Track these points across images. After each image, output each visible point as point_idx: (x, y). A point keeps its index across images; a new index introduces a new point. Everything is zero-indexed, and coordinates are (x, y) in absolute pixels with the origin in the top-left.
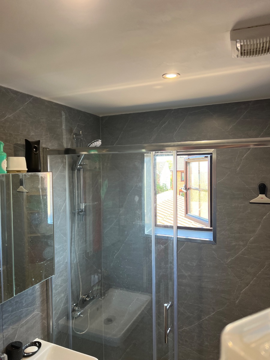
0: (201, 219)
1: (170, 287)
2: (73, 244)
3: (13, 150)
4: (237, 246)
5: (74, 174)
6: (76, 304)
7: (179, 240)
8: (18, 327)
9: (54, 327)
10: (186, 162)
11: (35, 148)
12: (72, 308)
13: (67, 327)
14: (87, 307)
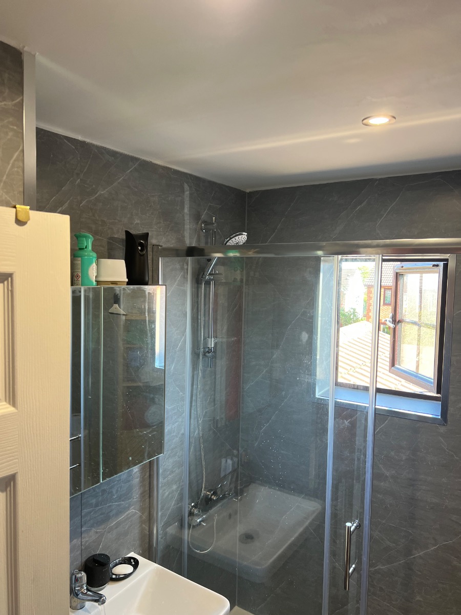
0: (419, 378)
2: (193, 404)
3: (106, 247)
5: (200, 289)
6: (196, 504)
7: (378, 414)
8: (105, 531)
9: (160, 536)
10: (397, 273)
11: (141, 245)
12: (189, 510)
13: (179, 539)
14: (212, 510)
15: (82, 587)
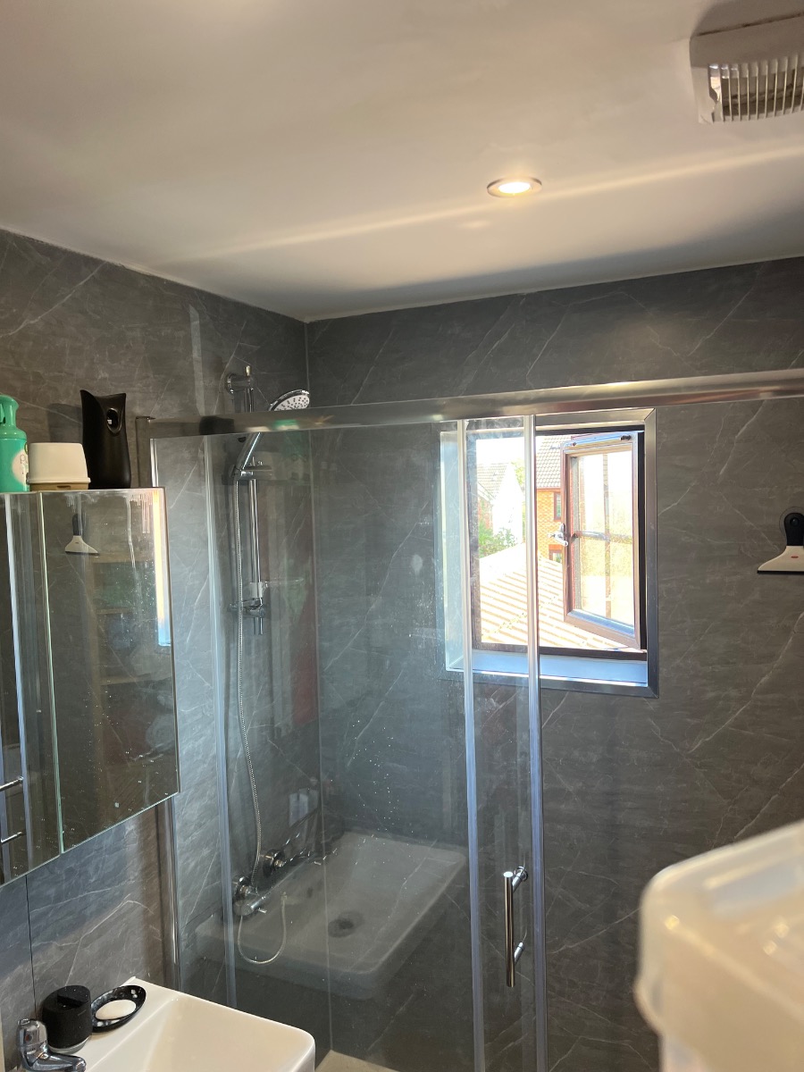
0: (613, 625)
1: (521, 823)
2: (232, 702)
3: (46, 423)
4: (720, 703)
5: (230, 496)
6: (246, 879)
7: (545, 689)
8: (77, 945)
9: (183, 944)
10: (566, 455)
11: (112, 415)
12: (235, 889)
13: (219, 945)
14: (278, 885)
15: (39, 1050)
